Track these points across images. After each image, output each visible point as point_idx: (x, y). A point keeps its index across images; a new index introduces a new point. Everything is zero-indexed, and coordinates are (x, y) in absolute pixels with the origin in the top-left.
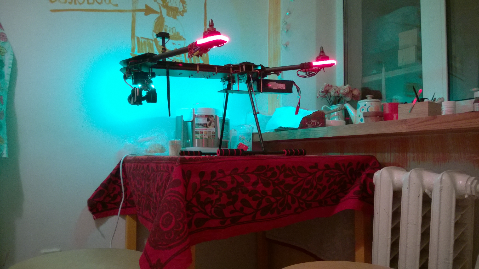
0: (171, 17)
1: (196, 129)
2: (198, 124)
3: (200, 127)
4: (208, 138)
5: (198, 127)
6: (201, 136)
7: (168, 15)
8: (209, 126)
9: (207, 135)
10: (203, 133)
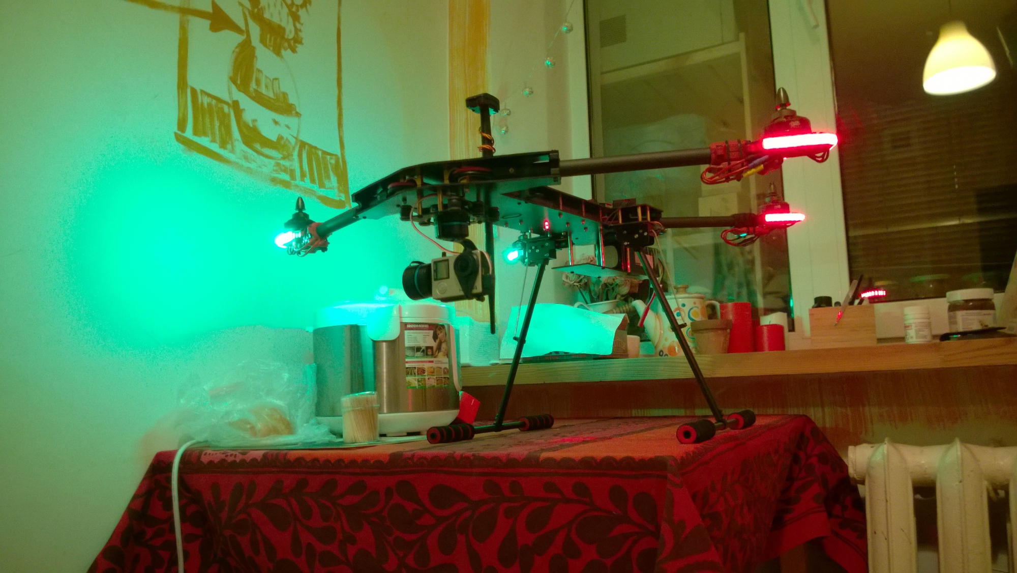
0: (270, 49)
1: (407, 362)
2: (412, 348)
3: (417, 357)
4: (436, 384)
5: (413, 356)
6: (421, 380)
7: (263, 41)
8: (437, 353)
9: (435, 377)
10: (424, 373)
